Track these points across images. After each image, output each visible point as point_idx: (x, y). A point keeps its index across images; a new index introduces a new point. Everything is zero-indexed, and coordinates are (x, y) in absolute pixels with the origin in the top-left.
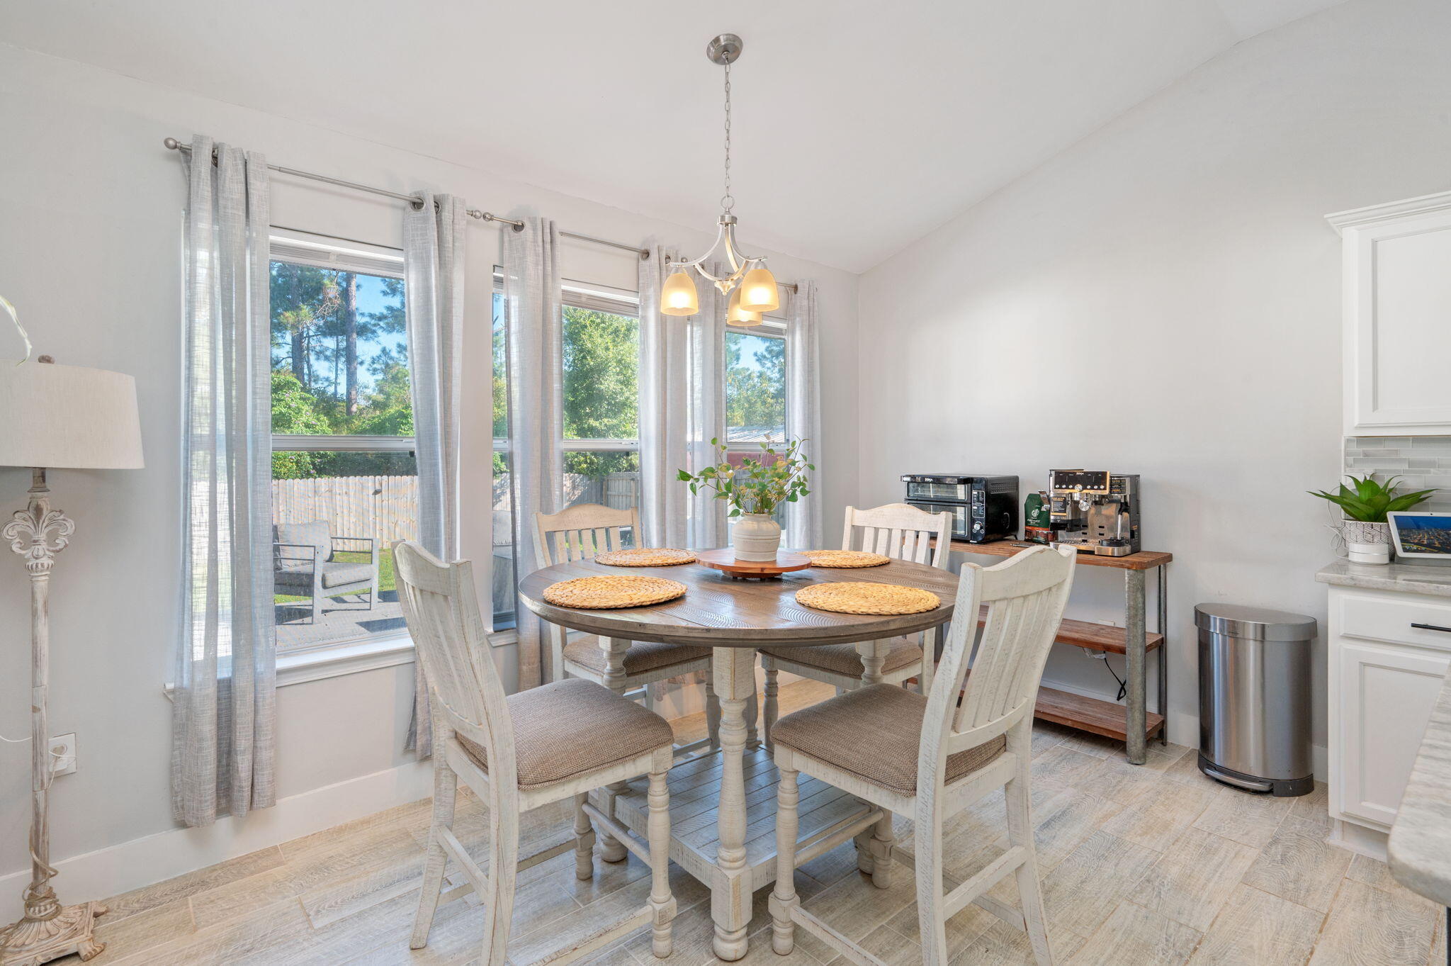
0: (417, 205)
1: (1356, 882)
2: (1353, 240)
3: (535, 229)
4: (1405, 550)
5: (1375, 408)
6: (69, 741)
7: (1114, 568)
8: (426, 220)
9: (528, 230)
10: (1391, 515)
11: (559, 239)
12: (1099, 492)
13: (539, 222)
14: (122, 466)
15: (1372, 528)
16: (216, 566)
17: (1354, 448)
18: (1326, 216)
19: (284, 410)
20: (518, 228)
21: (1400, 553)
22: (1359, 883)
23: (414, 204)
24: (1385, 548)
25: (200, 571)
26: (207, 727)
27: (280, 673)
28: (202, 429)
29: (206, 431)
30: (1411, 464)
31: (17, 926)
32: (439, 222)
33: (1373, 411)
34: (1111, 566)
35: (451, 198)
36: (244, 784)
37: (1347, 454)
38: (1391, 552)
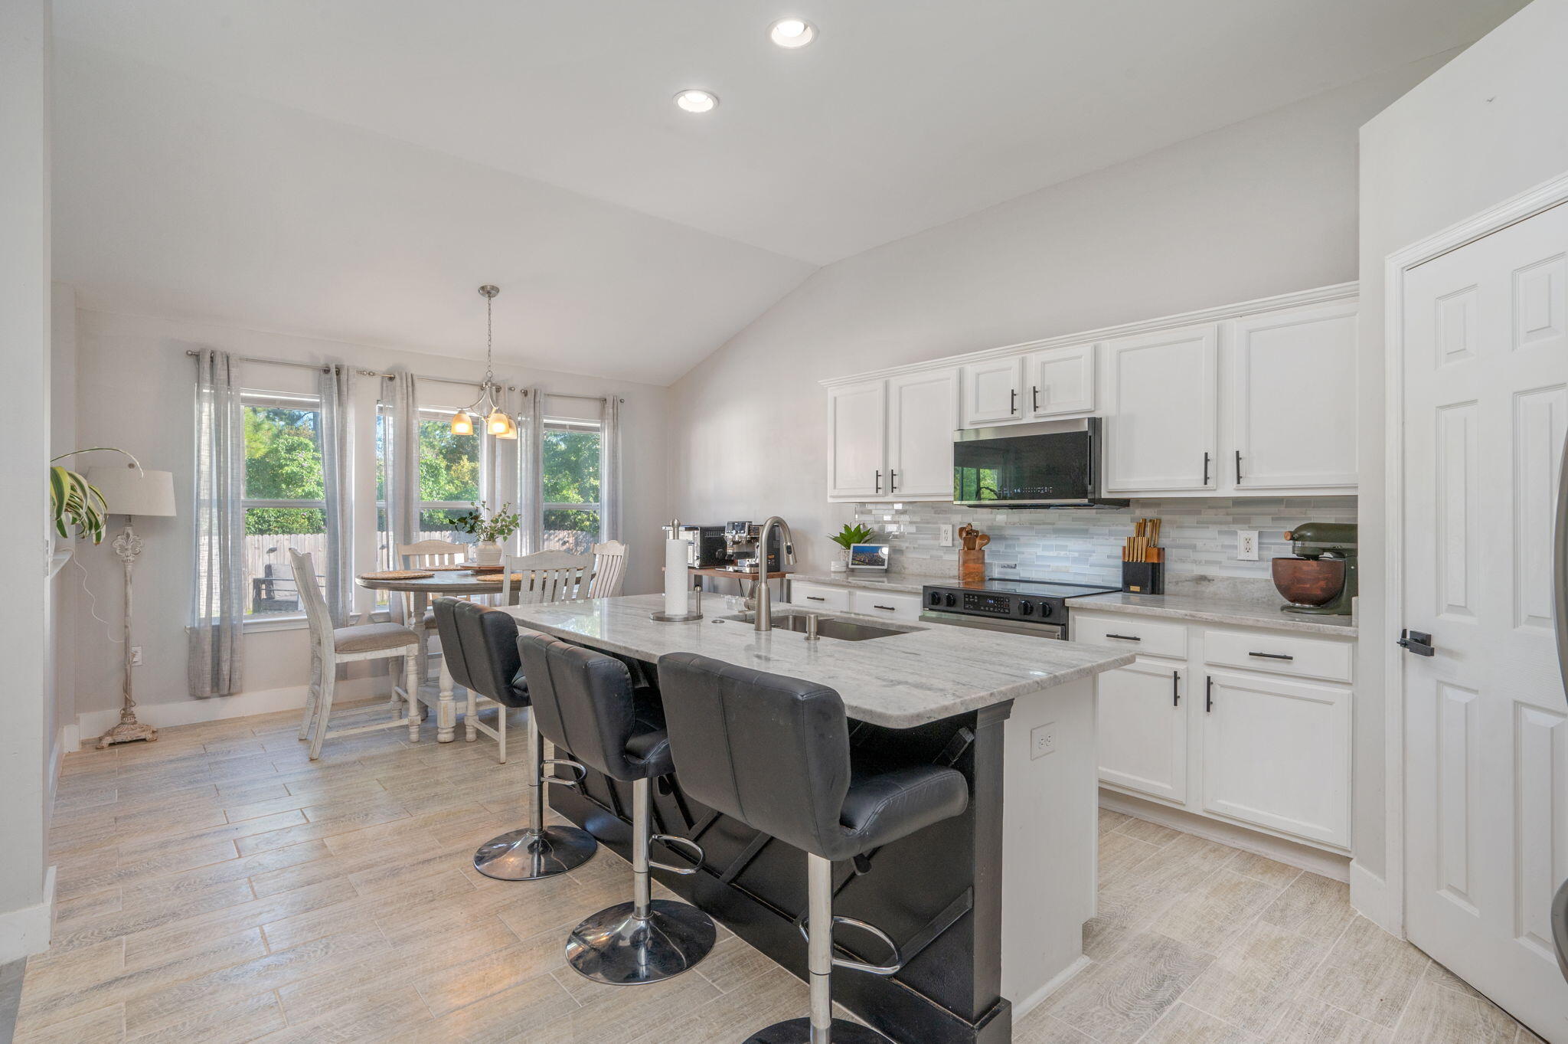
0: (327, 371)
3: (401, 379)
4: (853, 564)
5: (835, 487)
6: (139, 649)
8: (331, 379)
9: (398, 380)
10: (852, 545)
11: (417, 384)
13: (404, 374)
14: (166, 514)
16: (212, 566)
17: (858, 509)
19: (295, 469)
20: (391, 379)
21: (853, 567)
23: (325, 370)
24: (844, 564)
25: (203, 567)
26: (207, 647)
27: (245, 625)
28: (204, 495)
29: (207, 497)
30: (875, 518)
31: (118, 727)
32: (339, 381)
33: (834, 489)
35: (346, 367)
36: (226, 677)
37: (855, 513)
38: (847, 565)
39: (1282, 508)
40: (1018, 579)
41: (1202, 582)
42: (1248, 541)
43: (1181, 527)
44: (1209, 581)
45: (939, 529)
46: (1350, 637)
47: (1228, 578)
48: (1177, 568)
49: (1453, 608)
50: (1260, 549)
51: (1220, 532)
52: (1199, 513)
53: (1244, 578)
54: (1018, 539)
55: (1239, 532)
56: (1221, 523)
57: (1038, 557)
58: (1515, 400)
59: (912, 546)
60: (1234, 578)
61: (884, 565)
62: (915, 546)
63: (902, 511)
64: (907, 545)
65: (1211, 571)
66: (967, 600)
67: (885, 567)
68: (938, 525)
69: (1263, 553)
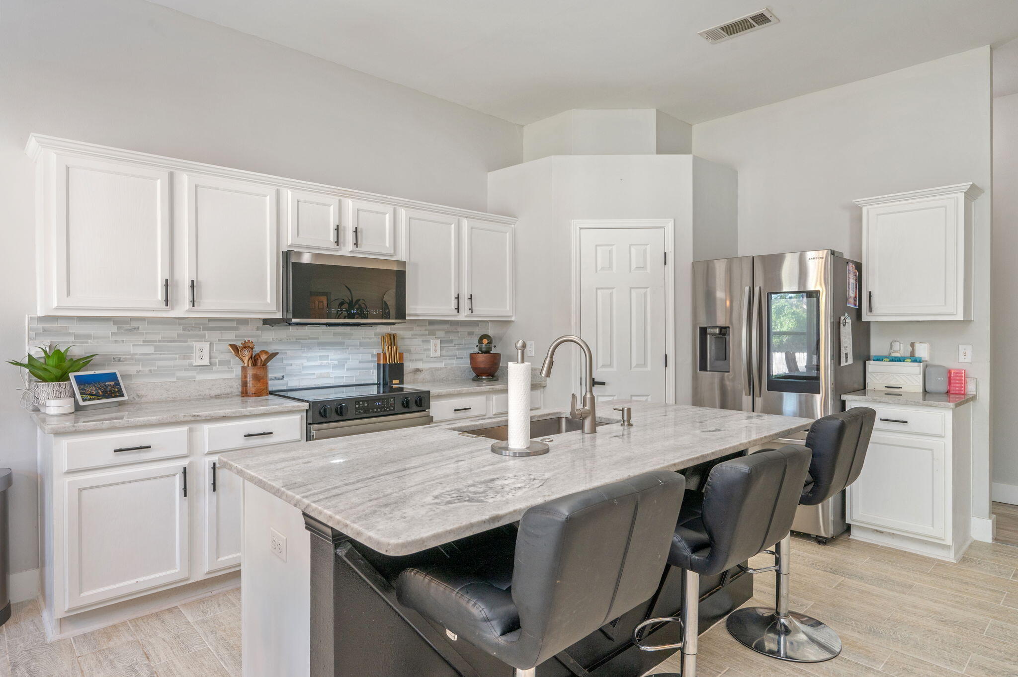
1: (86, 655)
4: (84, 400)
5: (68, 294)
10: (72, 375)
15: (60, 386)
17: (36, 325)
21: (82, 403)
22: (88, 654)
24: (70, 401)
30: (77, 336)
33: (67, 297)
37: (30, 330)
38: (76, 402)
41: (417, 373)
42: (436, 345)
43: (403, 339)
44: (420, 371)
45: (191, 347)
47: (429, 369)
48: (408, 366)
49: (604, 365)
50: (440, 351)
51: (423, 341)
52: (412, 329)
53: (436, 368)
54: (286, 353)
55: (431, 341)
56: (423, 335)
57: (304, 367)
58: (630, 290)
59: (146, 370)
60: (431, 368)
61: (123, 396)
62: (152, 369)
63: (130, 328)
64: (139, 368)
65: (420, 365)
66: (357, 406)
67: (126, 398)
68: (189, 344)
69: (442, 352)
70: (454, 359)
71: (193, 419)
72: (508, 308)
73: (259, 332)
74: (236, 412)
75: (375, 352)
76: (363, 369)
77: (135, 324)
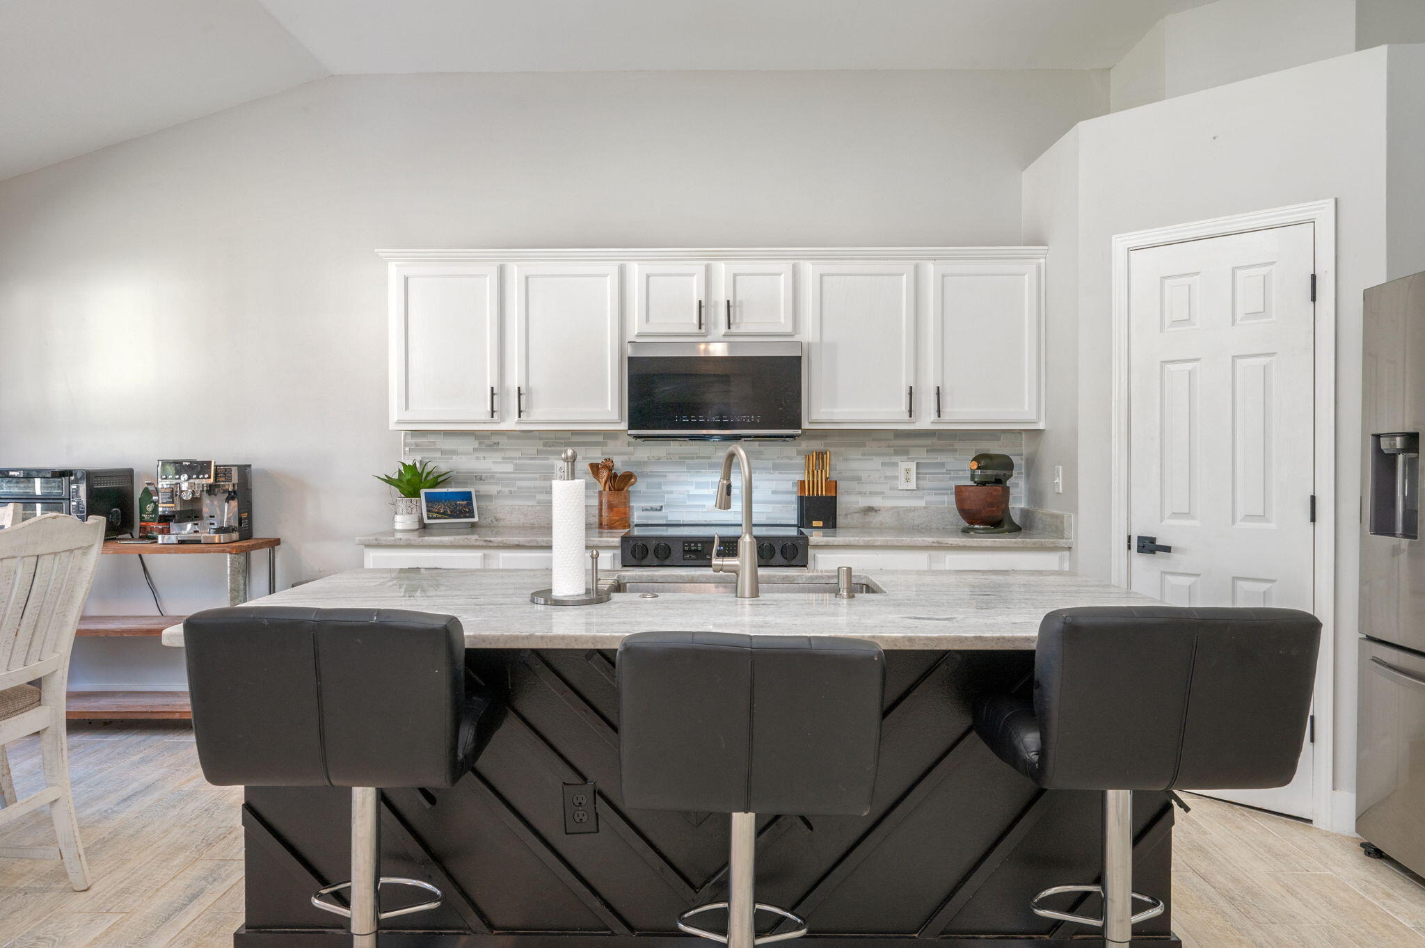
2: (394, 272)
4: (429, 518)
5: (407, 407)
7: (216, 554)
10: (423, 492)
12: (204, 482)
15: (411, 502)
17: (409, 440)
18: (376, 250)
21: (427, 521)
24: (415, 517)
30: (443, 452)
33: (406, 410)
34: (214, 552)
37: (405, 445)
38: (421, 520)
39: (935, 440)
40: (665, 523)
41: (870, 513)
42: (908, 471)
43: (846, 460)
44: (876, 511)
45: (552, 467)
46: (1063, 547)
47: (892, 508)
48: (848, 502)
49: (1175, 515)
50: (917, 478)
51: (883, 464)
52: (864, 445)
53: (907, 507)
54: (666, 476)
55: (900, 464)
56: (883, 454)
57: (691, 496)
58: (1233, 362)
59: (506, 490)
60: (897, 507)
61: (473, 517)
62: (512, 489)
63: (491, 443)
64: (499, 488)
65: (876, 502)
66: (687, 548)
67: (476, 519)
68: (550, 462)
69: (921, 482)
70: (947, 494)
71: (485, 544)
72: (1026, 408)
73: (631, 448)
74: (531, 541)
75: (799, 477)
76: (774, 503)
77: (495, 439)
